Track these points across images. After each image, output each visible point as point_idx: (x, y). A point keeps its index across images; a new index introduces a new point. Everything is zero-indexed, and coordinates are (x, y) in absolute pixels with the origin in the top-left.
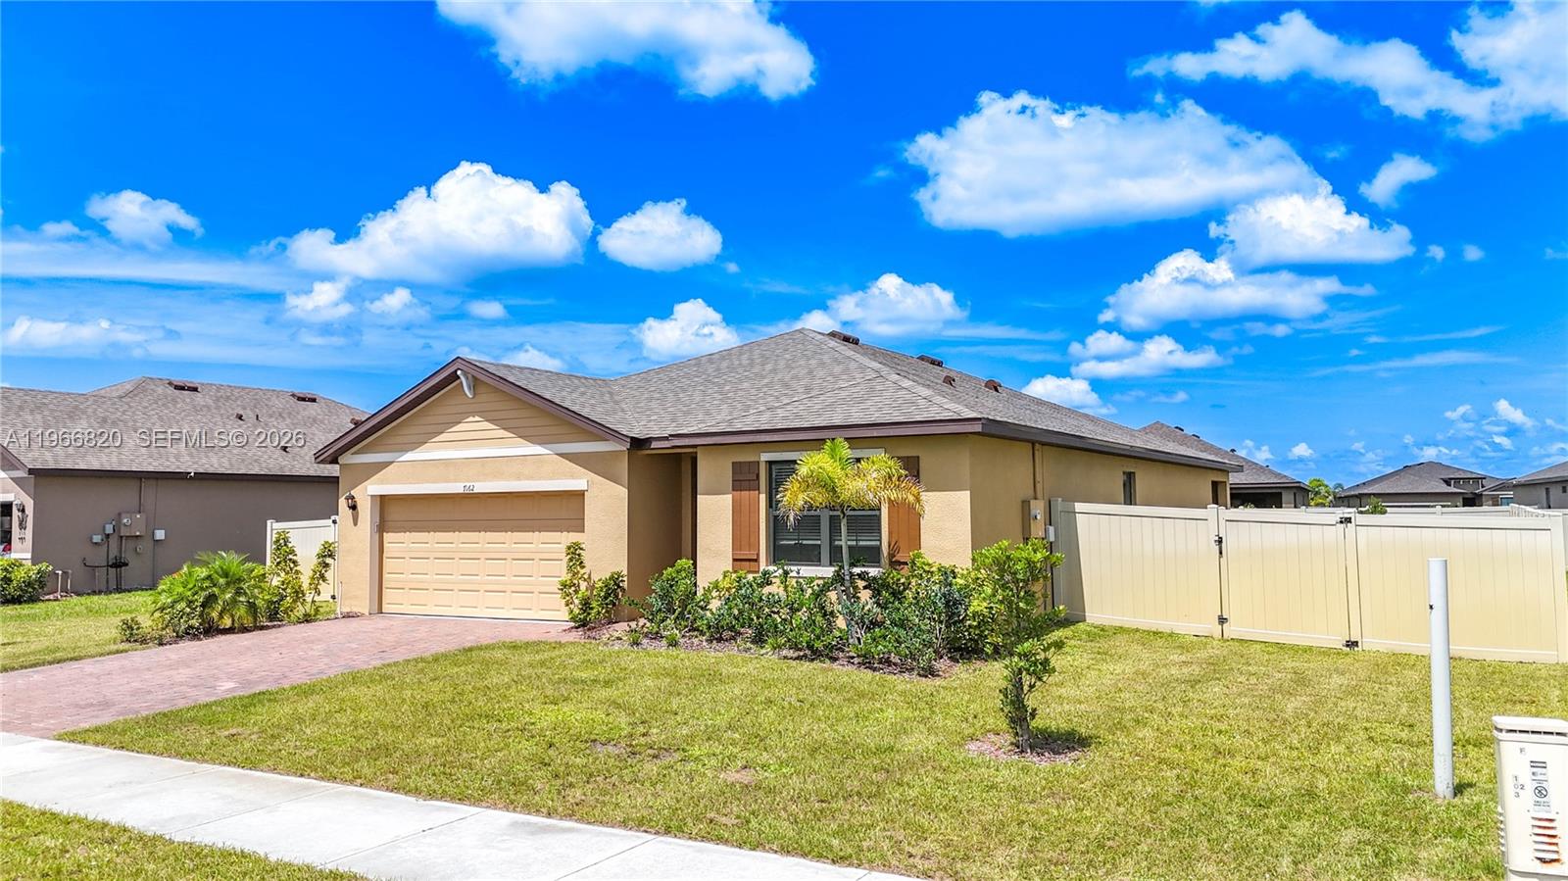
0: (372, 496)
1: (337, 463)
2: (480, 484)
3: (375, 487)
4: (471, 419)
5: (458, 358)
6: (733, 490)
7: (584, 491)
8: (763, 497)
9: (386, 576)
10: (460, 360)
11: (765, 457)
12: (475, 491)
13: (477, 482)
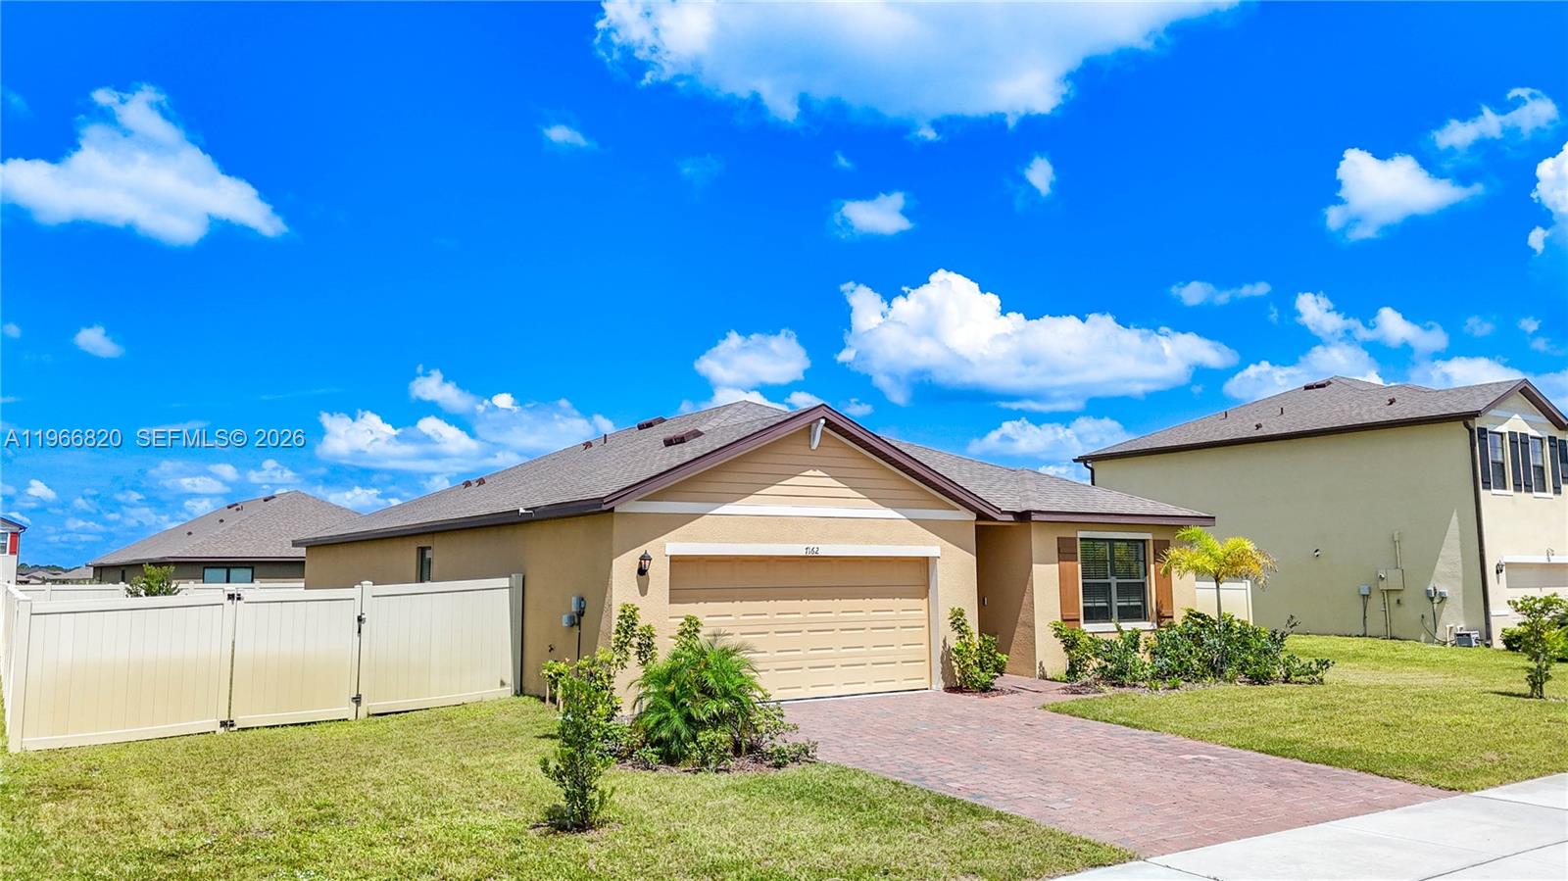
0: (670, 556)
1: (613, 511)
2: (822, 545)
3: (675, 543)
4: (810, 473)
6: (1059, 560)
7: (933, 558)
8: (1079, 568)
11: (1081, 535)
12: (821, 553)
13: (820, 543)
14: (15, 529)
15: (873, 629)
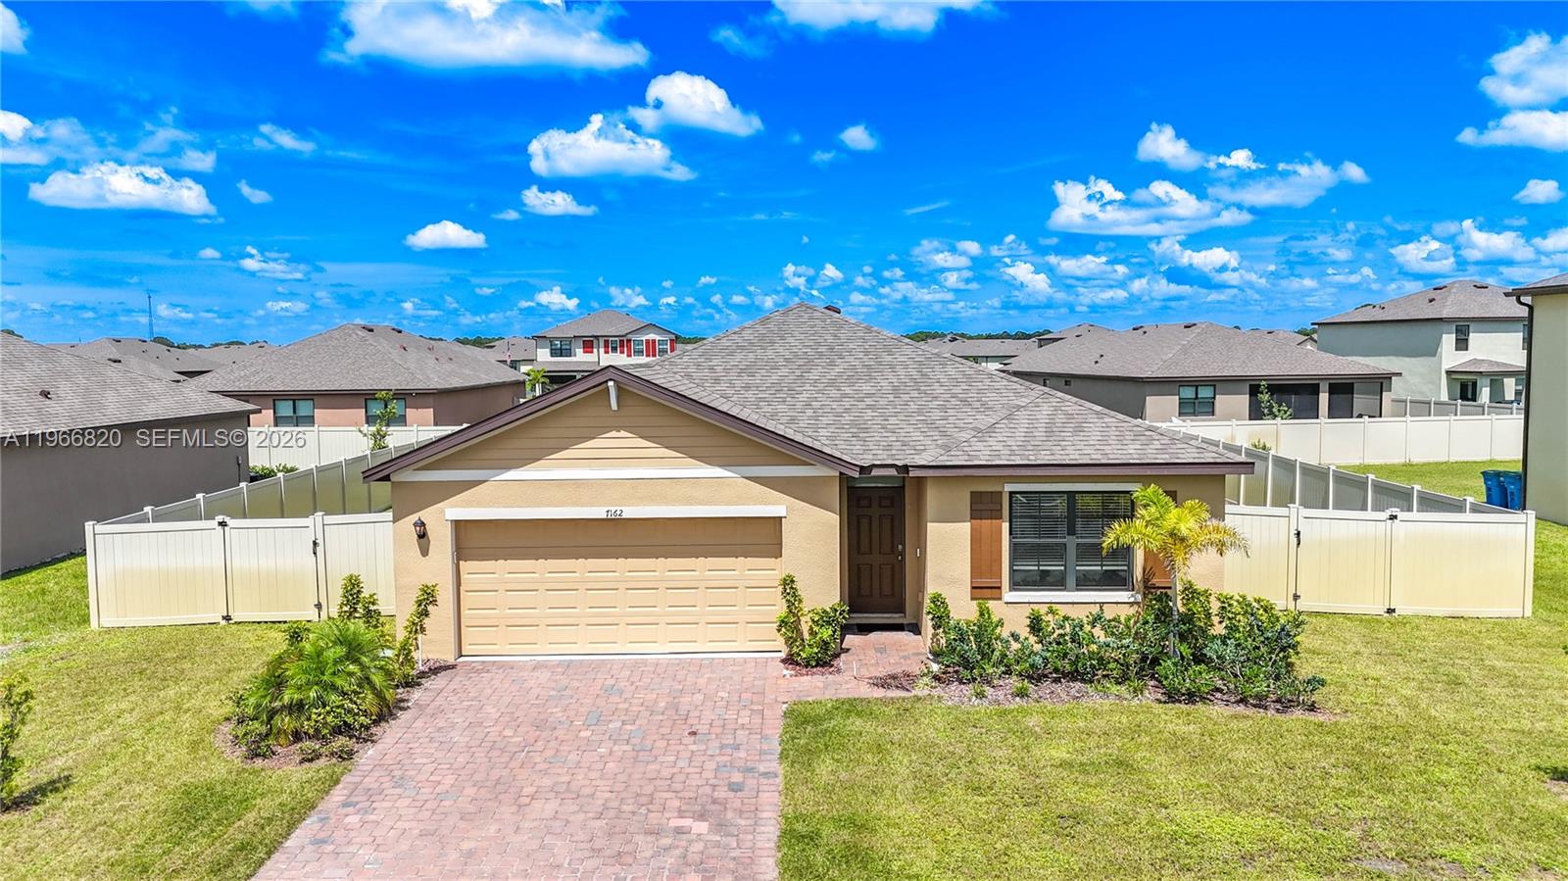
0: (451, 521)
1: (390, 480)
2: (627, 508)
3: (456, 509)
4: (614, 434)
5: (610, 366)
6: (971, 518)
7: (781, 518)
8: (1006, 526)
9: (465, 613)
10: (611, 370)
11: (1008, 488)
12: (624, 516)
13: (625, 506)
14: (673, 337)
15: (707, 588)
